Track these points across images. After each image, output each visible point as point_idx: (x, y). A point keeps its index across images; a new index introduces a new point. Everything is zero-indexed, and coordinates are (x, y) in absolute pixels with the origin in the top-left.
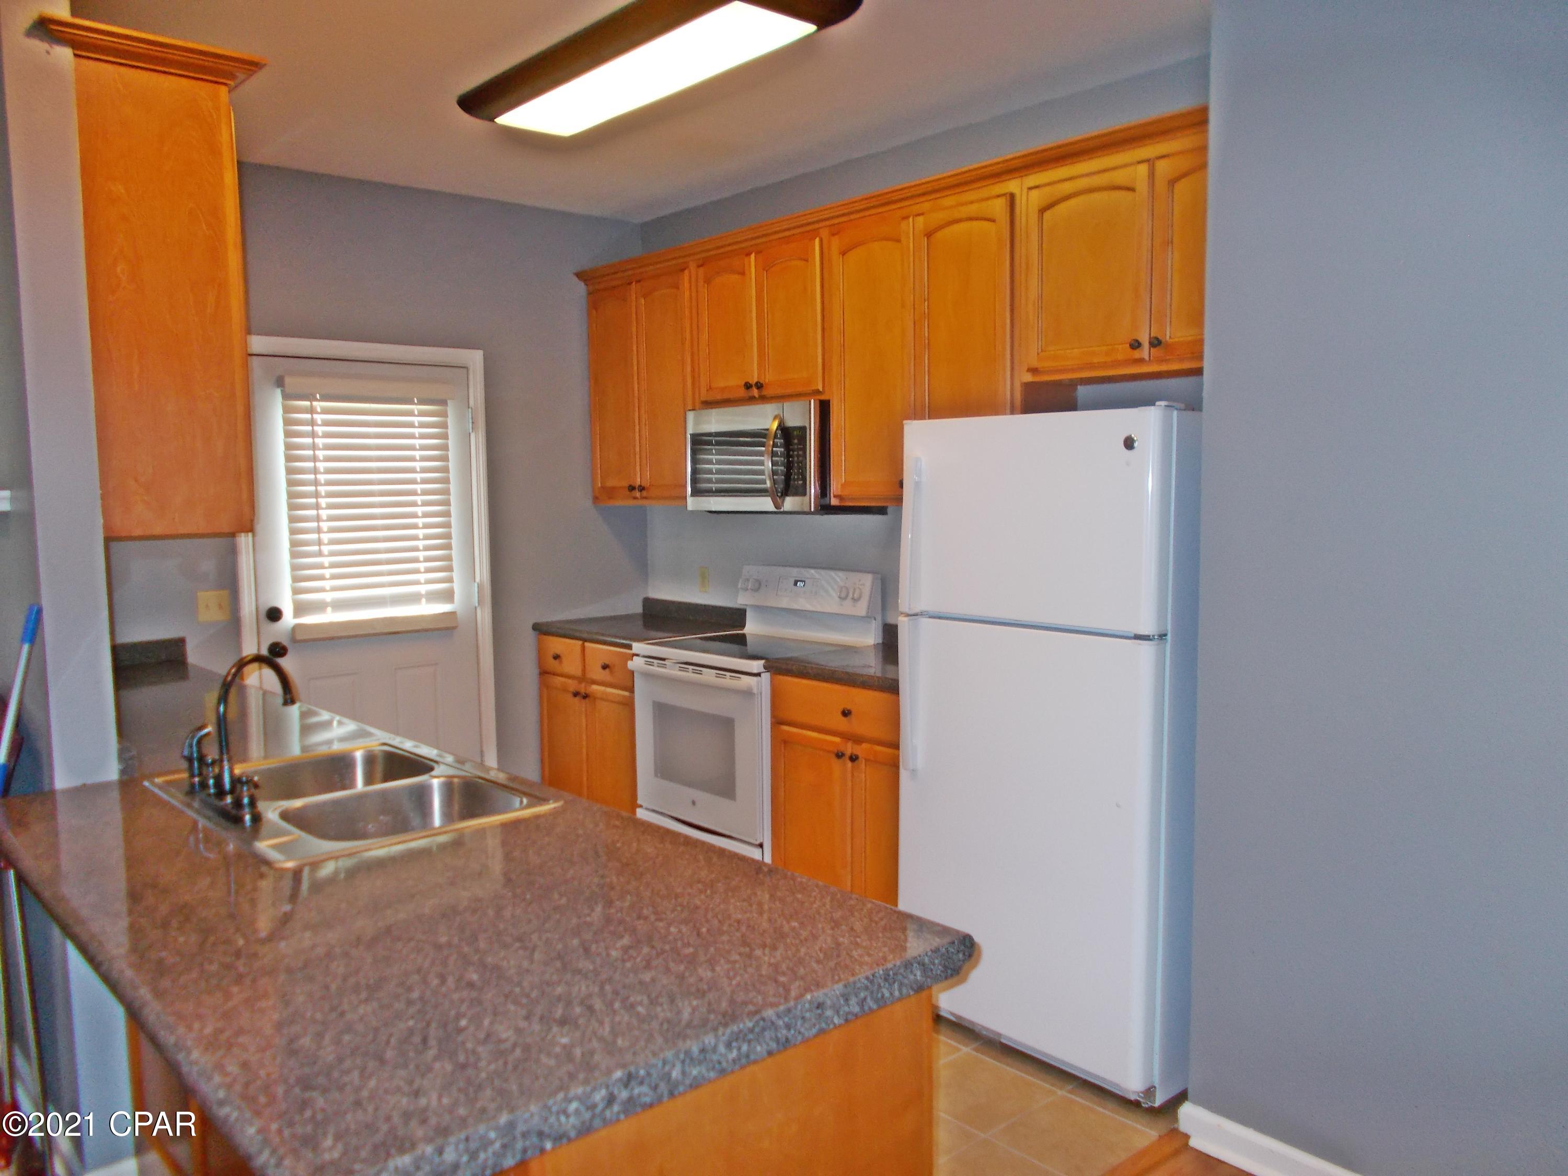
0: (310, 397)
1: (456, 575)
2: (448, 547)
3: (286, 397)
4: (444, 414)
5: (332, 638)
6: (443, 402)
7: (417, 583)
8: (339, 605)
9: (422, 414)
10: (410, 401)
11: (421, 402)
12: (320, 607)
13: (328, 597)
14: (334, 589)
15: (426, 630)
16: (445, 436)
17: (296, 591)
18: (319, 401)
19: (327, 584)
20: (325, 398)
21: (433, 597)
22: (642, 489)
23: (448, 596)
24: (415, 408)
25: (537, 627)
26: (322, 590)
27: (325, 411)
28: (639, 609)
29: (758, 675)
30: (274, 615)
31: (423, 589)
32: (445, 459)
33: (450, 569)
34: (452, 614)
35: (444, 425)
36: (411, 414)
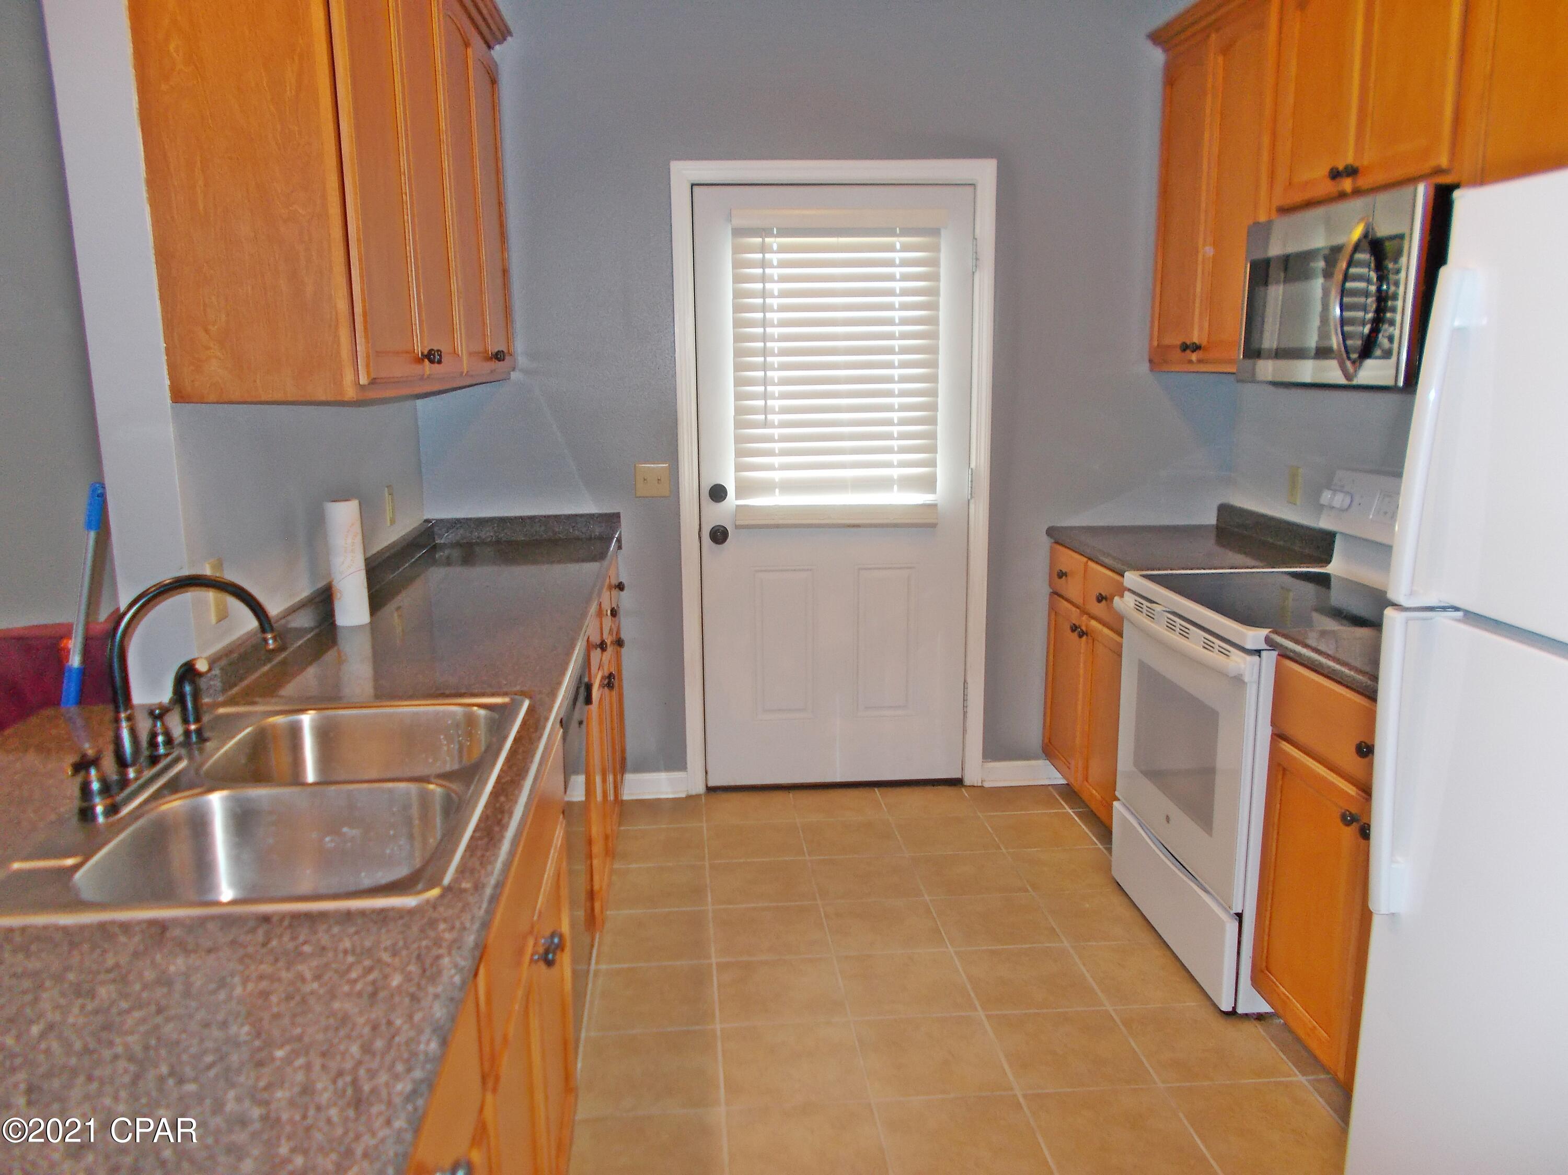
0: (765, 232)
1: (940, 458)
2: (933, 421)
3: (738, 232)
4: (936, 248)
5: (777, 526)
6: (935, 232)
7: (889, 465)
8: (789, 487)
9: (905, 248)
10: (890, 232)
11: (906, 232)
12: (766, 487)
13: (777, 476)
14: (784, 467)
15: (895, 526)
16: (935, 277)
17: (739, 468)
18: (776, 236)
19: (776, 461)
20: (784, 232)
21: (908, 483)
22: (1196, 348)
23: (928, 484)
24: (897, 242)
25: (1051, 532)
26: (770, 468)
27: (782, 249)
28: (1211, 519)
29: (1258, 652)
30: (718, 493)
31: (896, 473)
32: (933, 306)
33: (933, 449)
34: (933, 506)
35: (935, 263)
36: (891, 248)
